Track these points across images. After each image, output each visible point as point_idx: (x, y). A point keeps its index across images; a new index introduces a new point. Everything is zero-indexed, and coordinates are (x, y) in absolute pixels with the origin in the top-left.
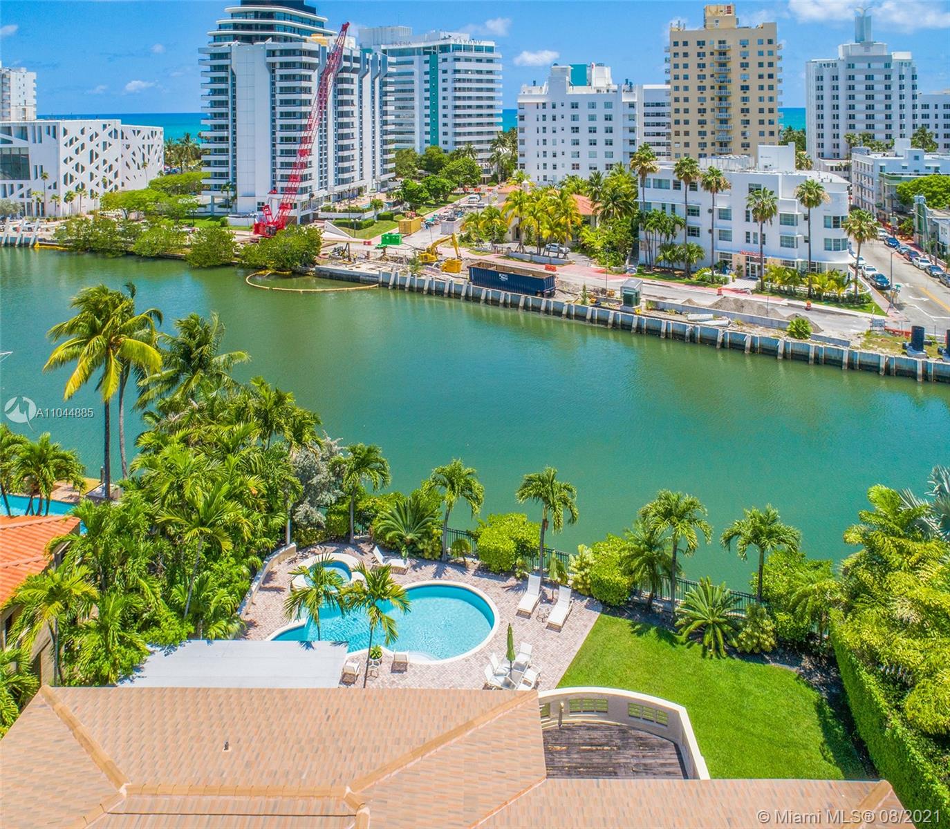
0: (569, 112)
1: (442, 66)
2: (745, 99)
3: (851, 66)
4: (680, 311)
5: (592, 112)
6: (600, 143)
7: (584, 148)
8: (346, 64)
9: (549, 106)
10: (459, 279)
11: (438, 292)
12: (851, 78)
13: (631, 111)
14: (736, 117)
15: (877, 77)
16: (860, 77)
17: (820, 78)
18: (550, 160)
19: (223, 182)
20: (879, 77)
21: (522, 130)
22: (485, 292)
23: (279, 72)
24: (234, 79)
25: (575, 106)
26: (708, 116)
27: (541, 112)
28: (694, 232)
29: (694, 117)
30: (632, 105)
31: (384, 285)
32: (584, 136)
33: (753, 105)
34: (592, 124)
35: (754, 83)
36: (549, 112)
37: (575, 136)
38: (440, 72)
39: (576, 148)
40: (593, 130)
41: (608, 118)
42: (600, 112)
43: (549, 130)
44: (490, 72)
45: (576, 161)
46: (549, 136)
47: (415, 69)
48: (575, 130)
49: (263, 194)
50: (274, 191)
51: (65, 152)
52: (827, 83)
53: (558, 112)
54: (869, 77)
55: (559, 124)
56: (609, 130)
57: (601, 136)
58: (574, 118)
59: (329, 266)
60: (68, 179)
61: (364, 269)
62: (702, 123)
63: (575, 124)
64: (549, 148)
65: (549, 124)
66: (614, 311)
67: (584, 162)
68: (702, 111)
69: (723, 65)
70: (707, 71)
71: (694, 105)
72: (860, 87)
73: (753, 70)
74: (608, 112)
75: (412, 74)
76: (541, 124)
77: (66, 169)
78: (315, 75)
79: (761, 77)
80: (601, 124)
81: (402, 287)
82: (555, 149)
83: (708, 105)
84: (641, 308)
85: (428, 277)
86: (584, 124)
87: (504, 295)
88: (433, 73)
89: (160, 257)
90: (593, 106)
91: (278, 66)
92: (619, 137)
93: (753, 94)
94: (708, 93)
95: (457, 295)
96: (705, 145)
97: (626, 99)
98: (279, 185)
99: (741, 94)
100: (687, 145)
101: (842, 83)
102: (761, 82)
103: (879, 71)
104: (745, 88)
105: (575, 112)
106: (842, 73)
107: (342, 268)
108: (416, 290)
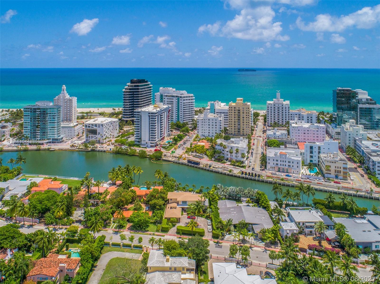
0: (208, 121)
1: (180, 101)
2: (243, 120)
3: (274, 105)
4: (217, 168)
5: (213, 121)
6: (214, 128)
7: (211, 129)
9: (204, 120)
10: (185, 162)
11: (182, 164)
12: (275, 108)
13: (220, 122)
14: (242, 124)
15: (280, 108)
16: (276, 108)
17: (268, 107)
18: (204, 131)
19: (139, 138)
20: (281, 108)
21: (198, 125)
22: (190, 164)
23: (151, 117)
24: (141, 117)
25: (209, 120)
26: (236, 123)
27: (202, 121)
28: (223, 154)
29: (233, 123)
30: (221, 120)
31: (174, 162)
32: (211, 126)
33: (245, 121)
34: (213, 124)
35: (245, 117)
36: (204, 121)
37: (209, 126)
38: (180, 103)
39: (209, 129)
40: (213, 125)
41: (216, 123)
42: (214, 121)
43: (204, 125)
44: (192, 102)
45: (209, 131)
46: (204, 126)
47: (174, 100)
48: (209, 125)
49: (147, 140)
50: (149, 140)
51: (104, 129)
52: (270, 109)
53: (206, 121)
54: (278, 108)
55: (206, 123)
56: (216, 125)
57: (214, 127)
58: (209, 122)
59: (164, 158)
60: (105, 135)
61: (170, 159)
62: (235, 124)
63: (209, 124)
64: (204, 129)
65: (204, 123)
66: (208, 168)
67: (211, 132)
68: (235, 122)
69: (239, 113)
70: (236, 114)
71: (233, 121)
72: (276, 110)
73: (245, 114)
74: (216, 121)
75: (173, 102)
76: (202, 123)
77: (104, 133)
78: (157, 117)
79: (246, 115)
80: (214, 124)
81: (177, 163)
82: (205, 129)
83: (236, 121)
84: (212, 168)
85: (181, 161)
86: (211, 124)
87: (193, 165)
88: (178, 102)
89: (133, 155)
90: (213, 120)
92: (218, 127)
93: (245, 119)
94: (236, 118)
95: (186, 165)
96: (235, 129)
97: (219, 119)
98: (151, 139)
99: (243, 119)
100: (232, 129)
101: (273, 109)
102: (246, 116)
103: (280, 106)
104: (243, 118)
105: (209, 121)
106: (273, 107)
107: (166, 159)
108: (179, 163)
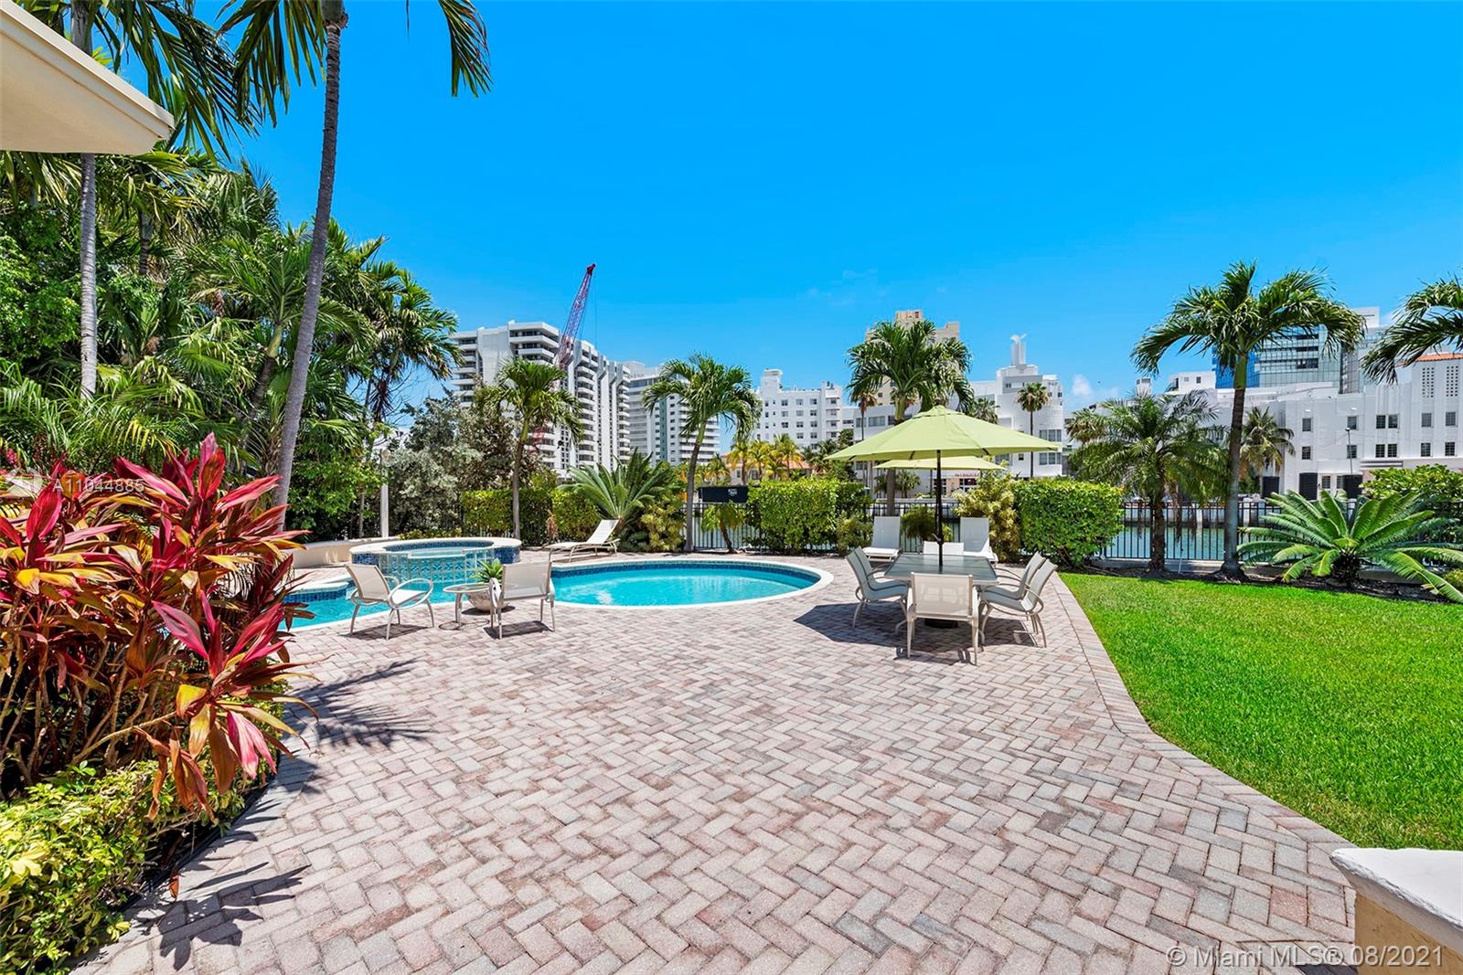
0: (781, 409)
5: (800, 408)
8: (584, 358)
9: (763, 405)
13: (833, 406)
25: (785, 403)
30: (834, 402)
32: (793, 430)
34: (800, 419)
36: (763, 410)
37: (785, 431)
40: (800, 425)
41: (814, 413)
42: (807, 408)
43: (763, 426)
46: (762, 430)
48: (785, 425)
53: (771, 408)
55: (771, 420)
56: (814, 424)
57: (807, 430)
63: (785, 419)
74: (814, 408)
80: (807, 420)
86: (793, 419)
90: (801, 403)
91: (521, 346)
92: (822, 428)
97: (829, 395)
105: (785, 408)
